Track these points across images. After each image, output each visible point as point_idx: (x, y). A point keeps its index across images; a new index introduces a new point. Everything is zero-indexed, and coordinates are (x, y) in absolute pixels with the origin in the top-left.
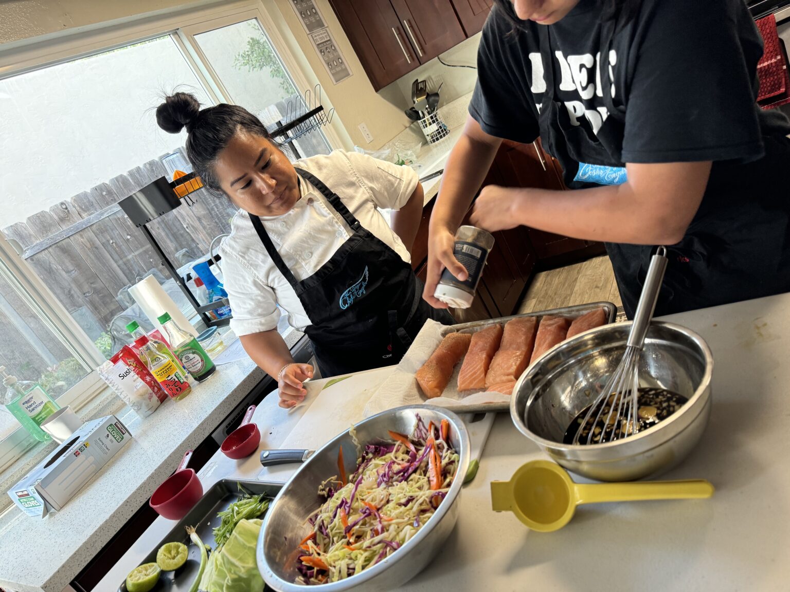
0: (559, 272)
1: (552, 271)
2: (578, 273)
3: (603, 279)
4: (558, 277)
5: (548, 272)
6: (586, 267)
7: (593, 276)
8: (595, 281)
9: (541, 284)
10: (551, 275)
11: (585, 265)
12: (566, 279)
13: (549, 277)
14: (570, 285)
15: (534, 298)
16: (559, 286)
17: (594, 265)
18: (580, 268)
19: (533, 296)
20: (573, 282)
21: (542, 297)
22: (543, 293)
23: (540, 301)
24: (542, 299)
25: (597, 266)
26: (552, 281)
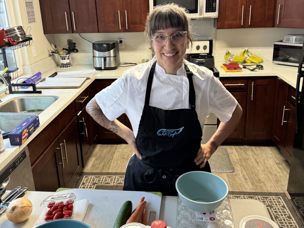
0: (107, 146)
1: (103, 145)
2: (116, 149)
3: (126, 155)
4: (106, 149)
5: (102, 145)
6: (119, 147)
7: (122, 153)
8: (123, 155)
9: (98, 150)
10: (103, 146)
11: (119, 146)
12: (110, 151)
13: (102, 148)
14: (112, 154)
15: (94, 157)
16: (107, 153)
17: (123, 147)
18: (117, 147)
19: (93, 155)
20: (113, 153)
21: (98, 157)
22: (98, 155)
23: (97, 159)
24: (98, 158)
25: (124, 148)
26: (103, 150)
